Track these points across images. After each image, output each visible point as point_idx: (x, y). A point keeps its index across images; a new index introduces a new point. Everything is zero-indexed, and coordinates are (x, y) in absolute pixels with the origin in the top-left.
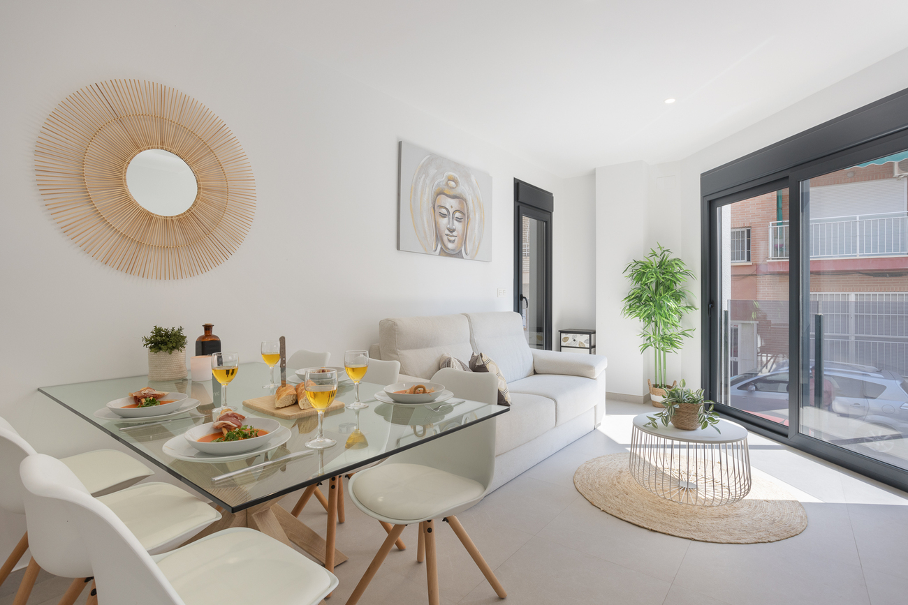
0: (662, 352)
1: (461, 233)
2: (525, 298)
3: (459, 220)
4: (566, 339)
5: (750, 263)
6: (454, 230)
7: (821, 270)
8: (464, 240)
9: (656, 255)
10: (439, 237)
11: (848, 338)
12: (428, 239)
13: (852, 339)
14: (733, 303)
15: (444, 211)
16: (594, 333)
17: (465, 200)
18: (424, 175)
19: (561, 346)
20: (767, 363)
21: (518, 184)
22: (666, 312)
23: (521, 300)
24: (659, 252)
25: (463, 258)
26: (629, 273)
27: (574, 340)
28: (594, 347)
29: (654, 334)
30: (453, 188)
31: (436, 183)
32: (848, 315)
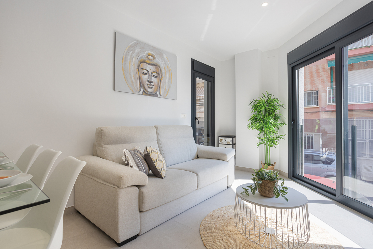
0: (268, 147)
1: (156, 84)
2: (197, 119)
3: (155, 76)
4: (221, 140)
5: (318, 107)
6: (152, 82)
7: (353, 109)
8: (159, 87)
9: (265, 97)
10: (142, 85)
11: (365, 140)
12: (135, 86)
13: (368, 141)
14: (306, 121)
15: (145, 71)
16: (235, 137)
17: (160, 67)
18: (132, 52)
19: (219, 144)
20: (325, 153)
21: (193, 62)
22: (269, 126)
23: (196, 120)
24: (266, 95)
25: (158, 97)
26: (251, 106)
27: (225, 141)
28: (235, 144)
29: (264, 137)
30: (152, 60)
31: (140, 56)
32: (365, 130)
